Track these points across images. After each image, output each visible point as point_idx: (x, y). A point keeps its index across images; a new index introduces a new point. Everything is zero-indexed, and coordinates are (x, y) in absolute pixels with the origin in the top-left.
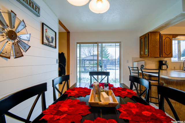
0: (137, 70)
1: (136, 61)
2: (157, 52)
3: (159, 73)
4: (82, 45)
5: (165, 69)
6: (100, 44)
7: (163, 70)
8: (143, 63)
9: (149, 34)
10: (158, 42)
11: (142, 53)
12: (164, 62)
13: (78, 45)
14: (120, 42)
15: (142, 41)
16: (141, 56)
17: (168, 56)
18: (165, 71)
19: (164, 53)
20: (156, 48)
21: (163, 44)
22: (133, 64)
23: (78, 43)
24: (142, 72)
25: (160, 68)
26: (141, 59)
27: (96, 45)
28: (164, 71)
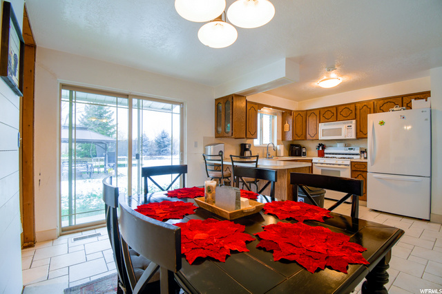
0: (220, 160)
1: (209, 143)
3: (256, 162)
4: (79, 94)
6: (135, 101)
8: (221, 147)
9: (234, 98)
10: (244, 113)
11: (220, 129)
12: (247, 147)
13: (65, 93)
14: (182, 103)
15: (221, 108)
16: (218, 135)
17: (253, 137)
19: (249, 131)
20: (242, 122)
22: (205, 150)
23: (64, 86)
24: (233, 162)
25: (242, 155)
26: (218, 141)
27: (126, 101)
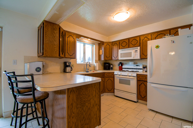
2: (56, 51)
5: (69, 72)
7: (67, 72)
9: (44, 24)
10: (57, 37)
12: (68, 64)
16: (38, 55)
17: (71, 57)
18: (69, 73)
19: (67, 53)
20: (55, 45)
21: (66, 42)
26: (40, 59)
28: (67, 74)
